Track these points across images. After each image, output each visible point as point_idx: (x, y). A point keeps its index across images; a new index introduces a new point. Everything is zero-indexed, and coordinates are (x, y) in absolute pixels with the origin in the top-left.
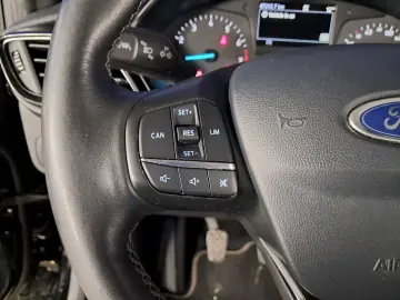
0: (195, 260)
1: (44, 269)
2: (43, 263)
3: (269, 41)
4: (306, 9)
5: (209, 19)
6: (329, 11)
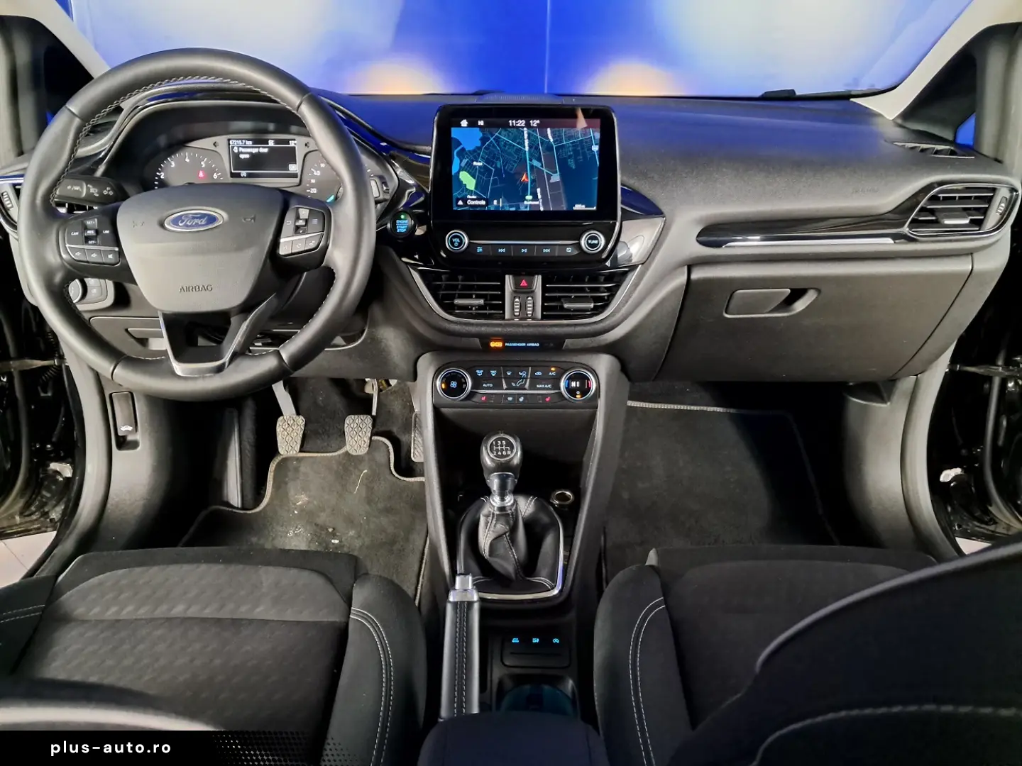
3: (244, 173)
4: (271, 143)
5: (186, 156)
6: (292, 144)
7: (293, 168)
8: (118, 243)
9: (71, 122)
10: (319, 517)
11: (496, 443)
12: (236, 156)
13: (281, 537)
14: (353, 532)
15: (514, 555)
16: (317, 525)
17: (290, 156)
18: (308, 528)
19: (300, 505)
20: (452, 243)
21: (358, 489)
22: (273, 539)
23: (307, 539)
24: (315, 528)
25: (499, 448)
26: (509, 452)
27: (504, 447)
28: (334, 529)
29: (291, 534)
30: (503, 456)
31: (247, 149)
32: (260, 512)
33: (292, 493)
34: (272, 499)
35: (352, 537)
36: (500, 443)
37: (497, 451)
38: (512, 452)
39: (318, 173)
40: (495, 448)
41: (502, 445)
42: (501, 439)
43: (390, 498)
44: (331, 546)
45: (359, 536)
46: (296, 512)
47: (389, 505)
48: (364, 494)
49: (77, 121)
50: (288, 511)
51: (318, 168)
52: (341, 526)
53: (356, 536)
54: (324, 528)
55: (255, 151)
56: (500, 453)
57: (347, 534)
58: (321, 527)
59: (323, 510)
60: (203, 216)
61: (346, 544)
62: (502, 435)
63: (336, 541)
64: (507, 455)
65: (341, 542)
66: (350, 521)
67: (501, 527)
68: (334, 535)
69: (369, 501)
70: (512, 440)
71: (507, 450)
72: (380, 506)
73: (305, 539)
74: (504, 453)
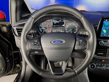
0: (48, 65)
1: (17, 66)
2: (17, 65)
3: (55, 26)
4: (60, 21)
5: (45, 23)
6: (64, 21)
7: (63, 25)
8: (41, 45)
9: (32, 19)
12: (54, 23)
17: (63, 23)
20: (100, 43)
31: (55, 22)
39: (68, 26)
49: (33, 19)
51: (68, 25)
55: (57, 22)
60: (60, 41)
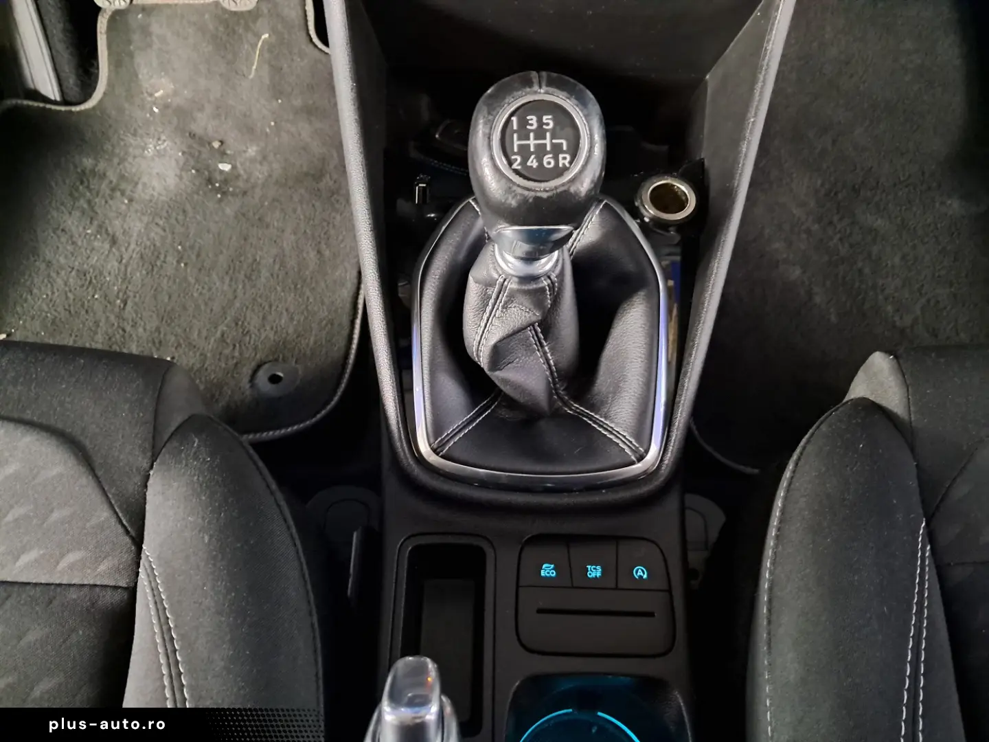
10: (194, 120)
11: (523, 123)
13: (135, 157)
14: (255, 148)
15: (547, 361)
16: (192, 136)
18: (178, 141)
19: (162, 98)
21: (255, 68)
22: (122, 161)
23: (177, 161)
24: (190, 141)
25: (532, 142)
26: (564, 159)
27: (547, 141)
28: (222, 142)
29: (150, 151)
30: (542, 175)
32: (94, 108)
33: (143, 73)
34: (110, 84)
35: (253, 160)
36: (533, 119)
37: (524, 151)
38: (574, 151)
40: (516, 143)
41: (540, 134)
42: (540, 108)
43: (311, 88)
44: (218, 177)
45: (265, 158)
46: (156, 110)
47: (311, 102)
48: (267, 81)
50: (142, 107)
52: (232, 139)
53: (259, 158)
54: (204, 142)
56: (533, 163)
57: (245, 152)
58: (201, 139)
59: (201, 109)
61: (242, 172)
62: (542, 93)
63: (225, 167)
64: (559, 172)
65: (234, 167)
66: (249, 130)
67: (521, 314)
68: (222, 155)
69: (277, 90)
70: (569, 105)
71: (557, 149)
72: (298, 102)
73: (173, 163)
74: (548, 161)
